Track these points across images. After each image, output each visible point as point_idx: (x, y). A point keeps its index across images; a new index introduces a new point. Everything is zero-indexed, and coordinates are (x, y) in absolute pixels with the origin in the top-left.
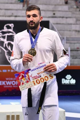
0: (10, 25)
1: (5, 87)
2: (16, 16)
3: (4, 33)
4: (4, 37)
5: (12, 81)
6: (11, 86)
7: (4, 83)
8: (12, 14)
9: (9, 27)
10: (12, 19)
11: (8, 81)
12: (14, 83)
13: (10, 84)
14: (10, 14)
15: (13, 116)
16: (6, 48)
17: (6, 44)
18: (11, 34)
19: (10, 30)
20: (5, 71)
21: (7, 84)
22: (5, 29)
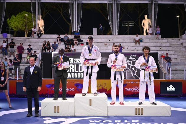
0: (134, 55)
1: (132, 92)
2: (137, 50)
3: (130, 60)
4: (130, 63)
5: (136, 88)
6: (136, 92)
7: (132, 89)
8: (135, 49)
9: (133, 57)
10: (135, 52)
11: (134, 88)
12: (137, 89)
13: (135, 90)
14: (134, 49)
15: (139, 109)
16: (131, 69)
17: (131, 67)
18: (134, 61)
19: (134, 58)
20: (132, 82)
21: (134, 90)
22: (131, 58)
